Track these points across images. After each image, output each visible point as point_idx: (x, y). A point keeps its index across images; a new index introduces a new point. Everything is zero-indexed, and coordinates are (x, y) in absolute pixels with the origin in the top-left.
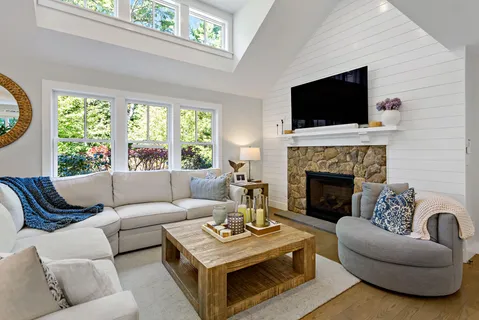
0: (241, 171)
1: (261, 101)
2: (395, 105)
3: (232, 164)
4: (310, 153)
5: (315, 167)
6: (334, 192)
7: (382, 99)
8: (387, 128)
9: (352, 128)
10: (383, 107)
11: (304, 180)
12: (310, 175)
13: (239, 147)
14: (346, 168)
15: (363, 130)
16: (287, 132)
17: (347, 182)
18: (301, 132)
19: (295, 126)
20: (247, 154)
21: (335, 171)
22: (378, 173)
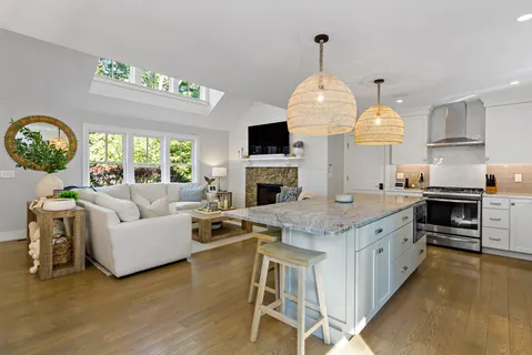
0: (213, 184)
1: (227, 133)
2: (300, 145)
3: (207, 179)
4: (260, 171)
5: (263, 180)
7: (295, 141)
8: (298, 157)
9: (281, 156)
10: (295, 146)
11: (255, 189)
12: (259, 186)
13: (211, 167)
14: (279, 181)
15: (287, 158)
16: (245, 157)
17: (277, 189)
18: (253, 157)
19: (251, 153)
20: (216, 172)
21: (272, 183)
22: (294, 183)
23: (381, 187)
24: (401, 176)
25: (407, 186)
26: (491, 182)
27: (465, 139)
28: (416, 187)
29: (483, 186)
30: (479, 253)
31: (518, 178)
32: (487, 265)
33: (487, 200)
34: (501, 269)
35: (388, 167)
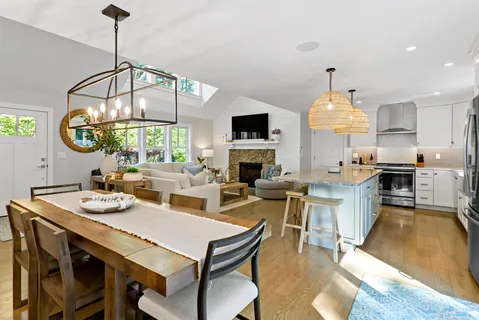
0: (205, 163)
1: (212, 121)
2: (278, 132)
3: (199, 159)
4: (242, 152)
5: (245, 160)
6: (252, 172)
7: (273, 129)
8: (276, 142)
9: (262, 141)
10: (274, 133)
11: (238, 167)
12: (241, 164)
13: (201, 150)
14: (259, 160)
15: (266, 142)
16: (229, 141)
17: (259, 167)
18: (236, 142)
19: (234, 138)
20: (206, 154)
21: (253, 162)
22: (272, 162)
23: (341, 163)
24: (356, 155)
25: (361, 163)
26: (420, 159)
27: (402, 129)
28: (367, 164)
29: (415, 162)
30: (413, 208)
31: (438, 156)
32: (419, 217)
33: (419, 171)
34: (429, 218)
35: (346, 149)
